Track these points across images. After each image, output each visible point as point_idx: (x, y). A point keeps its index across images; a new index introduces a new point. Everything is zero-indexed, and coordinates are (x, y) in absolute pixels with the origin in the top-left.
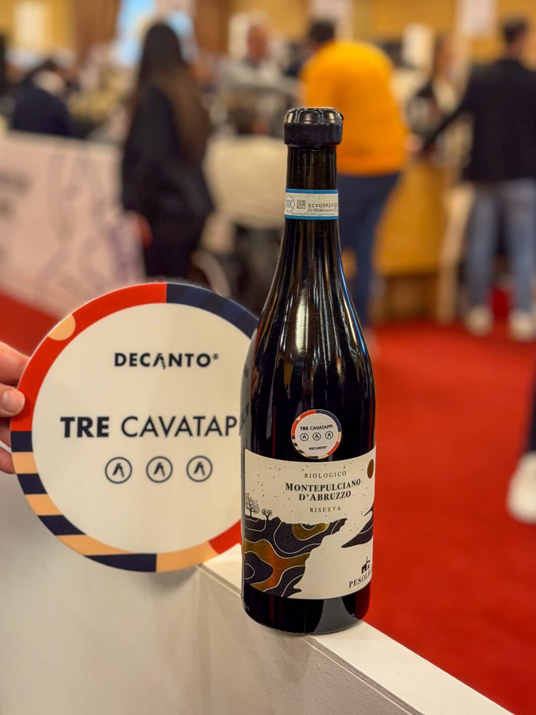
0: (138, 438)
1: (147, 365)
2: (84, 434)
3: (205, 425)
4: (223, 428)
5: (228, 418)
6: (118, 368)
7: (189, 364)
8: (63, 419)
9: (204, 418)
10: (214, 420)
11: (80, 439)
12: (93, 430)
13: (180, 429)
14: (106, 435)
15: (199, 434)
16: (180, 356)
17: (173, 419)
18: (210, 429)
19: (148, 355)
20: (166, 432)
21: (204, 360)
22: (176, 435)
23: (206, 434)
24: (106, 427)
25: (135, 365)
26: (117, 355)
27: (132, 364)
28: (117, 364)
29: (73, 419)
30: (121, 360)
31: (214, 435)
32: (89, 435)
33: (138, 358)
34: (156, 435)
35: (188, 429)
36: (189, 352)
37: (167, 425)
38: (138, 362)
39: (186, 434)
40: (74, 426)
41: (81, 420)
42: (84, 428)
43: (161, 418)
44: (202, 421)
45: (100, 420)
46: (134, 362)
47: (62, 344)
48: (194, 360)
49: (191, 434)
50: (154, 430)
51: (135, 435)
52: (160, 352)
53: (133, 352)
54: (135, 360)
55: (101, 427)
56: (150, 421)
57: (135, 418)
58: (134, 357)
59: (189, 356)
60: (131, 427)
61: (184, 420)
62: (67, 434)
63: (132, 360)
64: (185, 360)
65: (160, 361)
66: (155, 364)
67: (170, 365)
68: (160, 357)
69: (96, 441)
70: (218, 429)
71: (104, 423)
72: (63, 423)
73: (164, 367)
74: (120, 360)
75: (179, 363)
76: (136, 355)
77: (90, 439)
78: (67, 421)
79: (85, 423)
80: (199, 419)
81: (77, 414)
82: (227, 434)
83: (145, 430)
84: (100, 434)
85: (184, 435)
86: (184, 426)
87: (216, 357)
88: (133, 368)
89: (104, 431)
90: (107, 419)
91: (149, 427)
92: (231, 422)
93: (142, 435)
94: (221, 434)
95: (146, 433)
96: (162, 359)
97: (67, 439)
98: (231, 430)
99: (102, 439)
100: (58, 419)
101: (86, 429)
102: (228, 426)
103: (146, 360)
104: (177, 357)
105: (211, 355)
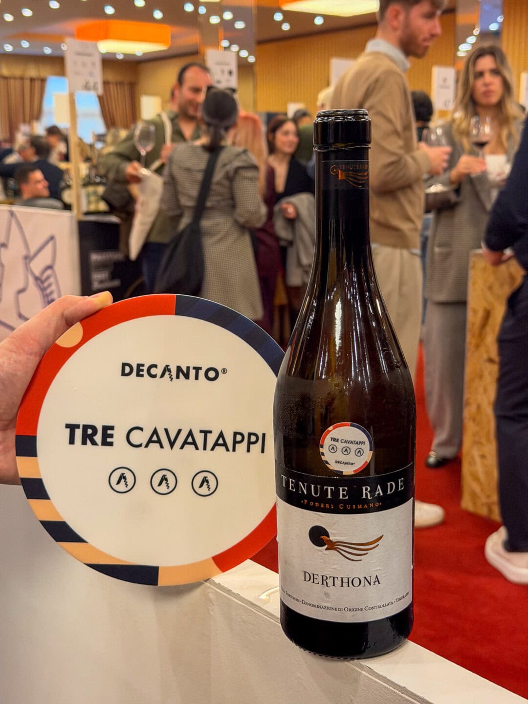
0: (142, 449)
1: (154, 376)
2: (88, 441)
3: (212, 439)
4: (230, 444)
5: (235, 434)
6: (125, 378)
7: (197, 378)
8: (67, 426)
9: (210, 432)
10: (221, 435)
11: (84, 447)
12: (98, 438)
13: (185, 442)
14: (111, 444)
15: (205, 448)
16: (188, 368)
17: (180, 431)
18: (216, 444)
19: (155, 366)
20: (172, 444)
21: (212, 374)
22: (182, 448)
23: (213, 449)
24: (111, 436)
25: (142, 376)
26: (124, 365)
27: (138, 375)
28: (123, 374)
29: (78, 426)
30: (127, 370)
31: (220, 450)
32: (94, 443)
33: (145, 368)
34: (162, 447)
35: (194, 443)
36: (198, 365)
37: (172, 437)
38: (145, 373)
39: (192, 447)
40: (79, 433)
41: (86, 427)
42: (89, 434)
43: (166, 430)
44: (209, 436)
45: (106, 428)
46: (141, 373)
47: (70, 351)
48: (202, 373)
49: (197, 448)
50: (159, 441)
51: (140, 446)
52: (167, 363)
53: (141, 362)
54: (142, 370)
55: (105, 436)
56: (155, 432)
57: (141, 429)
58: (141, 368)
59: (198, 369)
60: (136, 437)
61: (190, 433)
62: (72, 441)
63: (139, 370)
64: (192, 373)
65: (167, 373)
66: (162, 376)
67: (178, 377)
68: (167, 369)
69: (100, 448)
70: (225, 444)
71: (109, 432)
72: (68, 430)
73: (172, 379)
74: (126, 370)
75: (187, 376)
76: (143, 365)
77: (94, 447)
78: (72, 428)
79: (90, 431)
80: (206, 433)
81: (82, 422)
82: (234, 449)
83: (150, 441)
84: (105, 443)
85: (189, 448)
86: (190, 440)
87: (224, 371)
88: (139, 379)
89: (109, 440)
90: (112, 428)
91: (154, 438)
92: (239, 438)
93: (147, 446)
94: (227, 450)
95: (151, 445)
96: (169, 371)
97: (72, 446)
98: (237, 446)
99: (107, 448)
100: (64, 426)
101: (91, 437)
102: (236, 442)
103: (153, 371)
104: (185, 370)
105: (220, 369)
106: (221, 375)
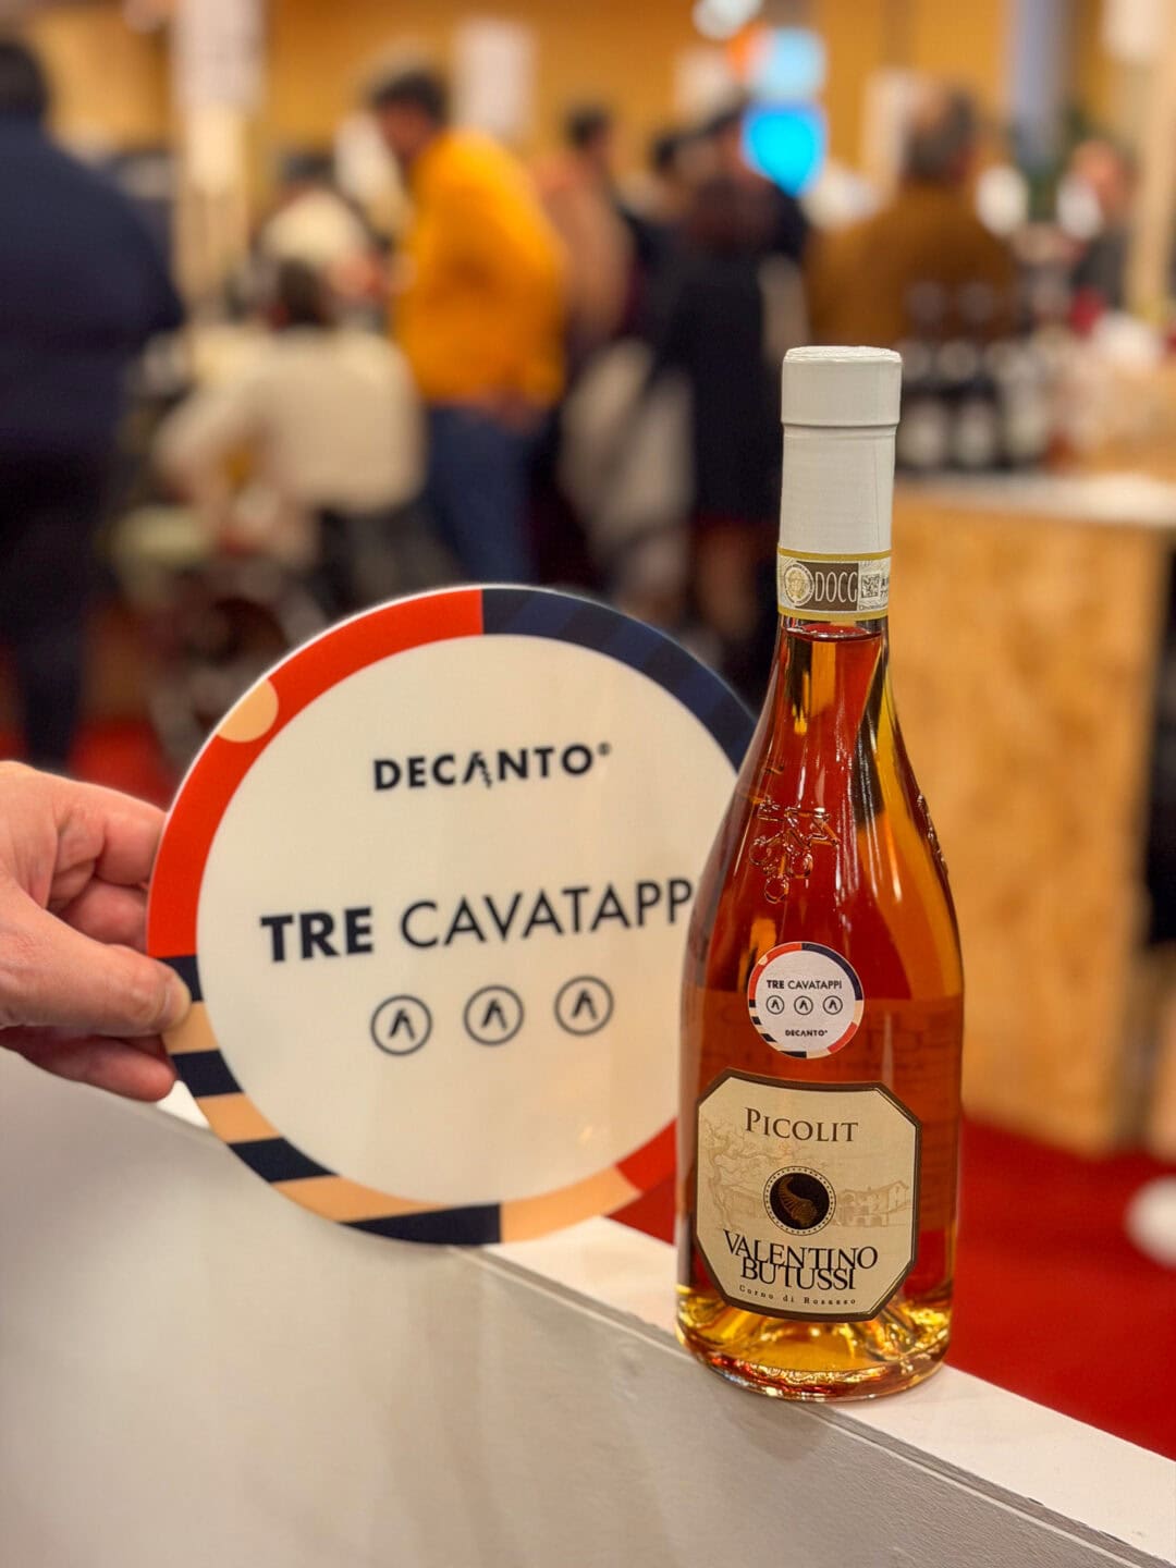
0: (439, 949)
1: (449, 782)
2: (316, 950)
3: (590, 906)
4: (630, 909)
5: (641, 887)
6: (384, 794)
7: (545, 772)
8: (265, 921)
9: (585, 890)
10: (610, 894)
11: (308, 963)
12: (338, 939)
13: (533, 921)
14: (367, 948)
15: (577, 927)
16: (524, 754)
17: (518, 898)
18: (601, 915)
19: (449, 758)
20: (504, 929)
21: (577, 760)
22: (527, 933)
23: (595, 926)
24: (366, 930)
25: (422, 784)
26: (379, 765)
27: (414, 783)
28: (380, 785)
29: (288, 919)
30: (388, 774)
31: (611, 926)
32: (329, 951)
33: (428, 766)
34: (481, 937)
35: (552, 920)
36: (544, 744)
37: (503, 914)
38: (428, 777)
39: (549, 929)
40: (292, 934)
41: (306, 920)
42: (315, 939)
43: (489, 901)
44: (583, 898)
45: (352, 915)
46: (419, 778)
47: (253, 750)
48: (555, 761)
49: (559, 930)
50: (474, 927)
51: (433, 943)
52: (476, 748)
53: (416, 754)
54: (421, 772)
55: (353, 931)
56: (464, 907)
57: (431, 905)
58: (419, 766)
59: (544, 753)
60: (422, 925)
61: (542, 900)
62: (279, 954)
63: (414, 772)
64: (534, 763)
65: (478, 771)
66: (468, 777)
67: (502, 776)
68: (476, 762)
69: (347, 964)
70: (620, 913)
71: (361, 922)
72: (268, 932)
73: (488, 782)
74: (385, 774)
75: (522, 771)
76: (421, 760)
77: (332, 960)
78: (276, 924)
79: (317, 927)
80: (576, 893)
81: (296, 908)
82: (641, 921)
83: (455, 929)
84: (354, 948)
85: (543, 933)
86: (543, 915)
87: (604, 749)
88: (417, 791)
89: (362, 940)
90: (366, 912)
91: (464, 922)
92: (649, 894)
93: (448, 941)
94: (626, 923)
95: (459, 938)
96: (482, 764)
97: (280, 966)
98: (649, 913)
99: (360, 959)
100: (256, 922)
101: (321, 940)
102: (642, 905)
103: (447, 770)
104: (516, 758)
105: (594, 747)
106: (597, 759)
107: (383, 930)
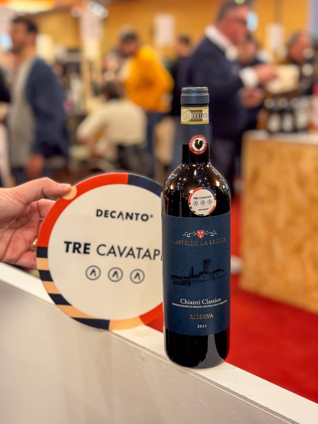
0: (105, 257)
1: (114, 217)
2: (76, 251)
3: (142, 253)
4: (152, 255)
5: (155, 250)
6: (98, 218)
7: (137, 219)
8: (65, 242)
9: (142, 249)
10: (148, 251)
11: (74, 254)
12: (82, 249)
13: (128, 254)
14: (88, 253)
15: (139, 257)
16: (132, 214)
17: (125, 248)
18: (145, 255)
19: (114, 212)
20: (121, 254)
21: (145, 218)
22: (126, 256)
23: (143, 258)
24: (88, 249)
25: (107, 217)
26: (98, 211)
27: (105, 216)
28: (97, 215)
29: (71, 243)
30: (100, 213)
31: (147, 258)
32: (79, 252)
33: (109, 213)
34: (115, 255)
35: (133, 254)
36: (137, 212)
37: (122, 250)
38: (109, 215)
40: (71, 247)
41: (75, 244)
42: (76, 248)
43: (119, 247)
44: (141, 251)
45: (86, 245)
46: (107, 215)
47: (70, 201)
48: (139, 217)
49: (134, 257)
50: (114, 253)
51: (104, 255)
52: (121, 210)
53: (107, 209)
54: (108, 214)
55: (85, 248)
56: (113, 248)
57: (105, 246)
58: (107, 212)
59: (137, 215)
60: (102, 250)
61: (131, 249)
62: (67, 250)
63: (106, 214)
64: (134, 216)
65: (121, 216)
66: (118, 217)
67: (126, 218)
68: (121, 214)
69: (83, 255)
70: (149, 256)
71: (88, 246)
72: (65, 245)
73: (123, 219)
74: (99, 213)
75: (131, 218)
76: (108, 211)
77: (79, 254)
78: (68, 243)
79: (77, 246)
80: (140, 249)
81: (73, 240)
82: (154, 258)
83: (110, 252)
84: (85, 252)
85: (130, 257)
86: (131, 253)
87: (152, 216)
88: (106, 218)
89: (87, 251)
90: (89, 244)
91: (112, 251)
92: (157, 253)
93: (108, 255)
94: (151, 258)
95: (110, 255)
96: (122, 215)
97: (67, 254)
98: (157, 257)
99: (86, 255)
100: (63, 242)
101: (78, 249)
102: (155, 255)
103: (113, 214)
104: (130, 214)
105: (149, 215)
106: (150, 218)
107: (92, 249)
